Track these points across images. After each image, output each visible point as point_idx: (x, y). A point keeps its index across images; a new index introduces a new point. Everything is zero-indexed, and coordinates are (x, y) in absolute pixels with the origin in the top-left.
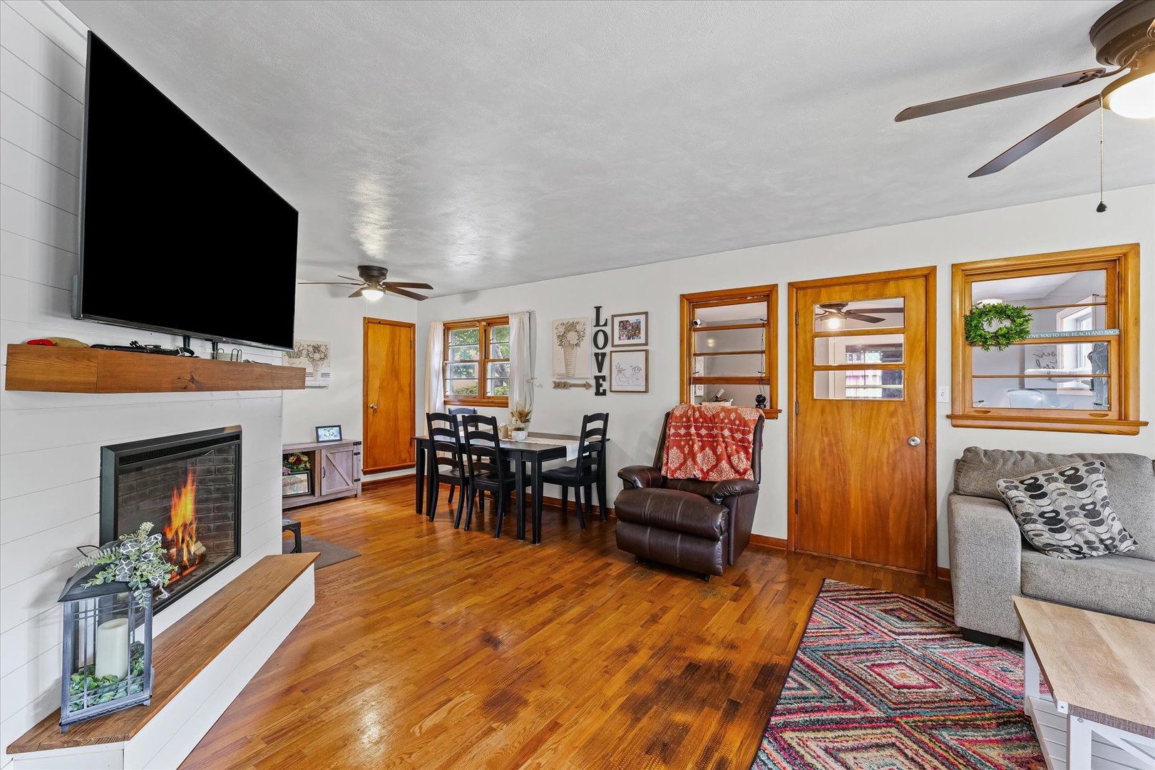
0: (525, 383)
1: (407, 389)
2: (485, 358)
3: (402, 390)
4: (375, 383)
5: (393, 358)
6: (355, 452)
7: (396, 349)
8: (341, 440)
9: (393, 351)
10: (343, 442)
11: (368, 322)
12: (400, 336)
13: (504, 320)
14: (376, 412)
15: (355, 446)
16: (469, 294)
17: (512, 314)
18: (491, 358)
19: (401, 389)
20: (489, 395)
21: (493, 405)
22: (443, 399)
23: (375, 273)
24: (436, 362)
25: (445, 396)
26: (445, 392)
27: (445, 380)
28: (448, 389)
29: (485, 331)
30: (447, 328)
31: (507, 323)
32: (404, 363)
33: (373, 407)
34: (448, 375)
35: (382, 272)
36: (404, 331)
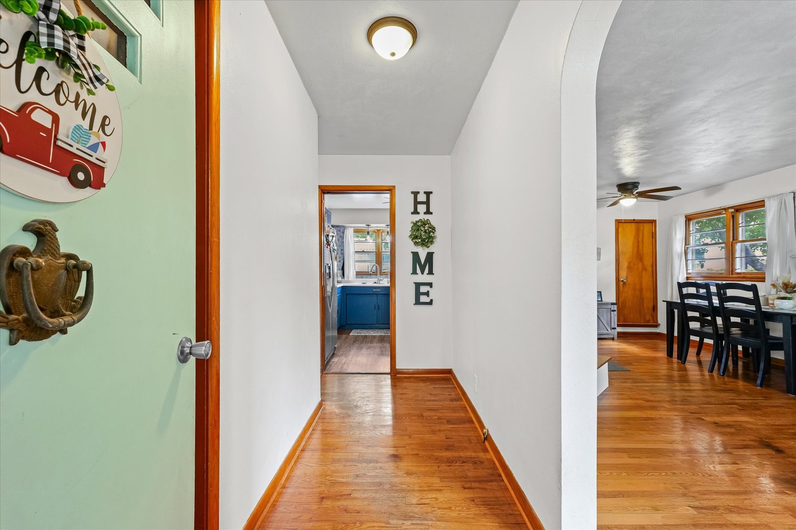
0: (788, 258)
1: (650, 269)
2: (733, 240)
3: (646, 270)
4: (624, 264)
5: (638, 246)
6: (612, 309)
7: (640, 240)
8: (602, 301)
9: (638, 242)
10: (603, 302)
11: (618, 222)
12: (643, 230)
13: (761, 204)
14: (625, 284)
15: (613, 306)
16: (712, 188)
17: (769, 198)
18: (740, 239)
19: (644, 269)
20: (738, 271)
21: (745, 279)
22: (686, 276)
23: (630, 187)
24: (678, 246)
25: (687, 273)
26: (687, 270)
27: (687, 260)
28: (690, 267)
29: (733, 217)
30: (689, 219)
31: (763, 206)
32: (647, 250)
33: (622, 281)
34: (690, 256)
35: (635, 185)
36: (647, 227)
